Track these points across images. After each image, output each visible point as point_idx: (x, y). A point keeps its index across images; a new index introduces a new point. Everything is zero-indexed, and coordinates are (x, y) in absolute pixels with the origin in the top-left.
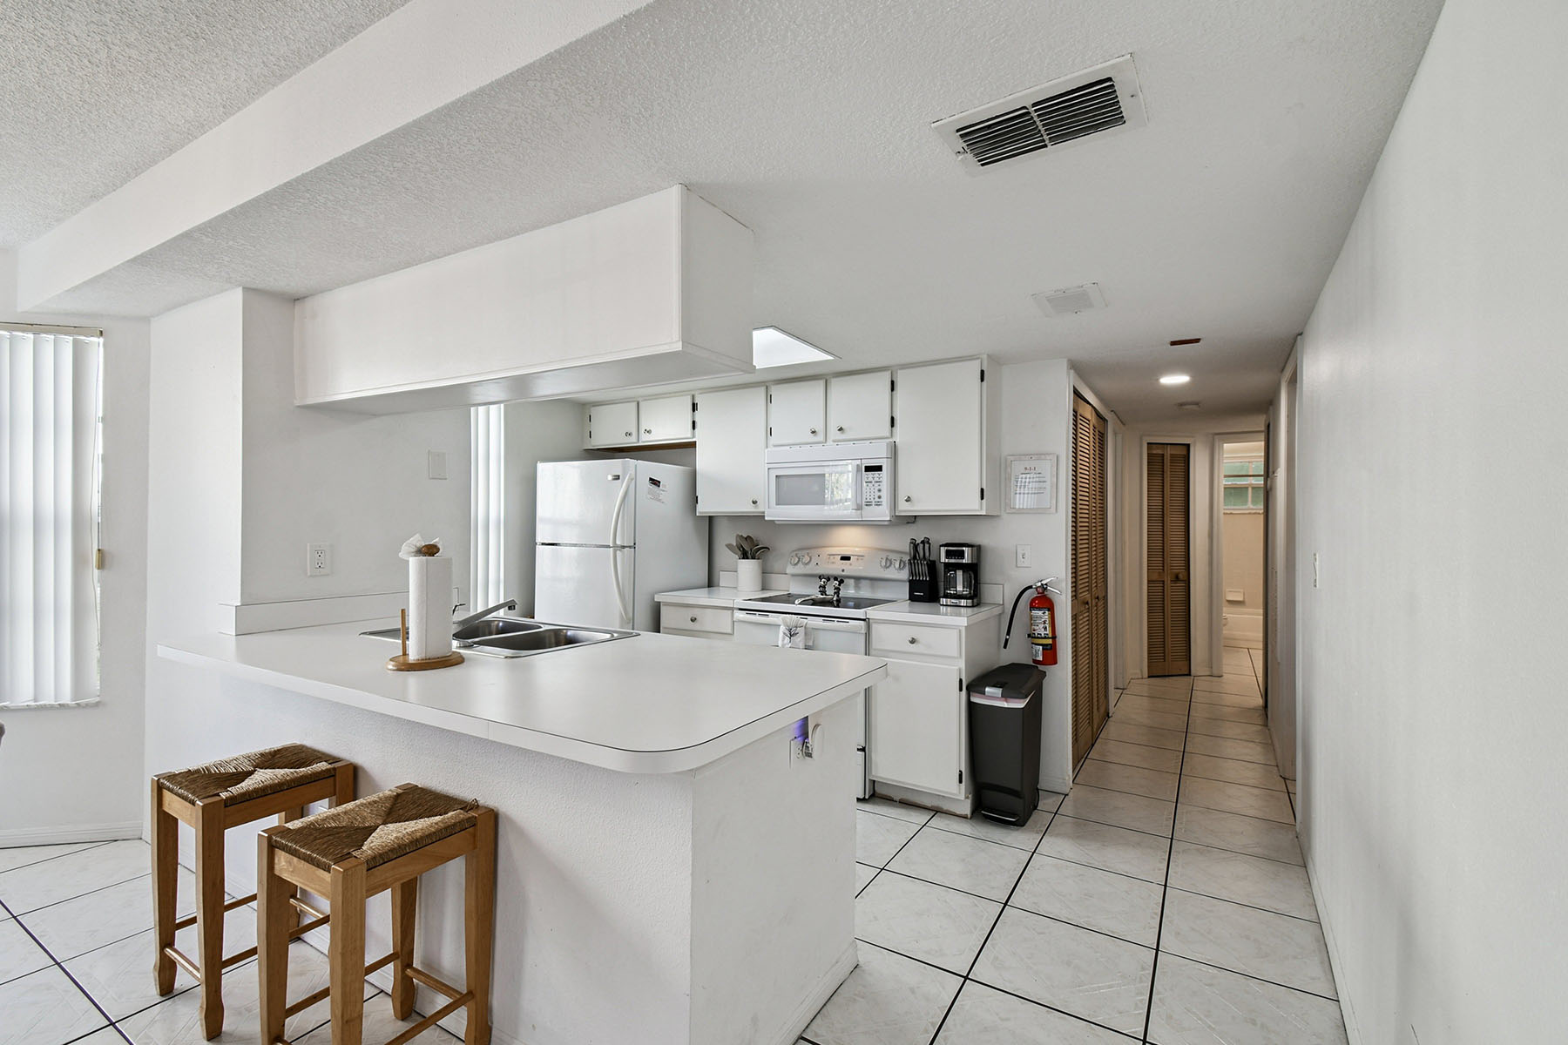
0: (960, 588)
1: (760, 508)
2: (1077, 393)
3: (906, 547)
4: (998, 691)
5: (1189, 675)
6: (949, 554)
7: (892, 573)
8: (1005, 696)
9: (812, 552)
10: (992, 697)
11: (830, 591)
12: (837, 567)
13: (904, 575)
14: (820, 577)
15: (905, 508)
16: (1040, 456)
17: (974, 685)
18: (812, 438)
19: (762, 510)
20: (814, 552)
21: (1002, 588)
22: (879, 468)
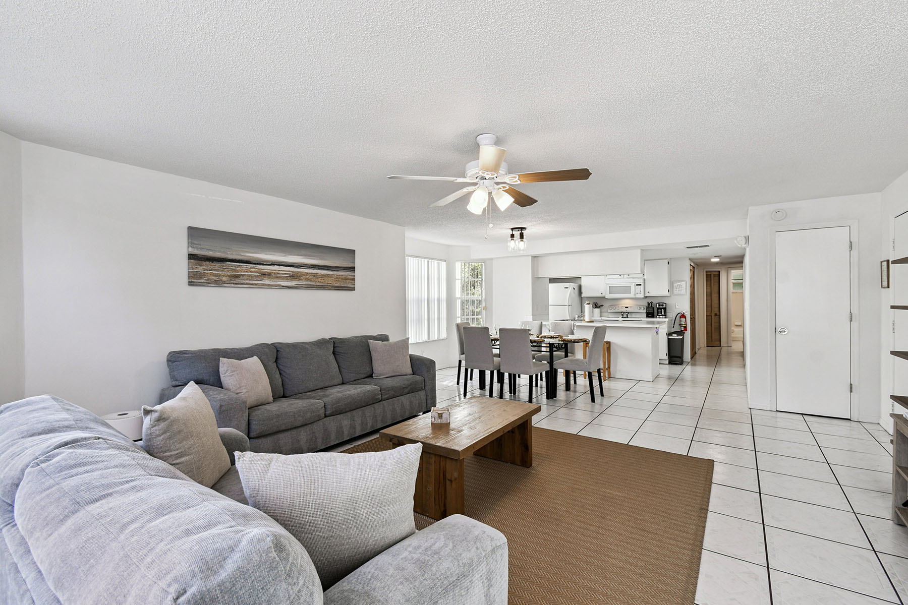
0: (663, 313)
1: (603, 295)
2: (691, 265)
3: (646, 304)
4: (676, 335)
5: (720, 346)
6: (659, 305)
7: (641, 311)
8: (677, 336)
9: (616, 306)
10: (675, 336)
11: (625, 316)
12: (625, 310)
13: (645, 311)
14: (622, 312)
15: (647, 294)
16: (682, 281)
17: (669, 334)
18: (620, 277)
19: (604, 295)
20: (617, 306)
21: (672, 314)
22: (641, 285)
